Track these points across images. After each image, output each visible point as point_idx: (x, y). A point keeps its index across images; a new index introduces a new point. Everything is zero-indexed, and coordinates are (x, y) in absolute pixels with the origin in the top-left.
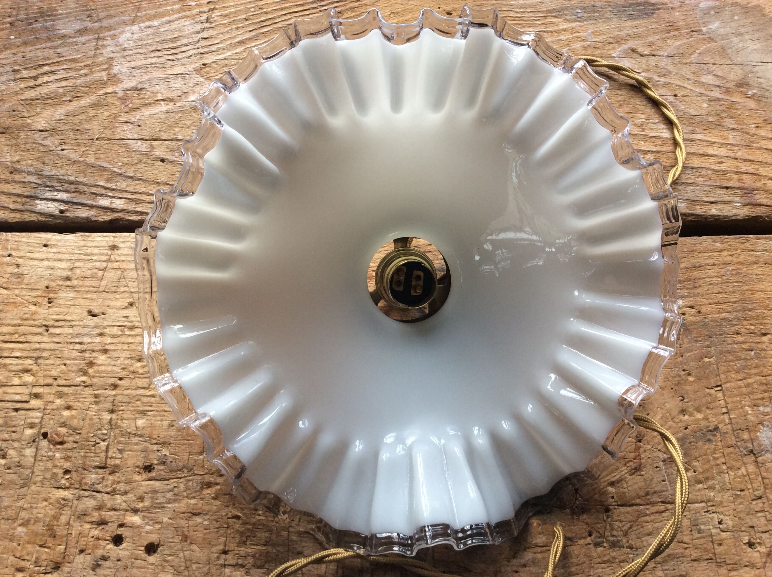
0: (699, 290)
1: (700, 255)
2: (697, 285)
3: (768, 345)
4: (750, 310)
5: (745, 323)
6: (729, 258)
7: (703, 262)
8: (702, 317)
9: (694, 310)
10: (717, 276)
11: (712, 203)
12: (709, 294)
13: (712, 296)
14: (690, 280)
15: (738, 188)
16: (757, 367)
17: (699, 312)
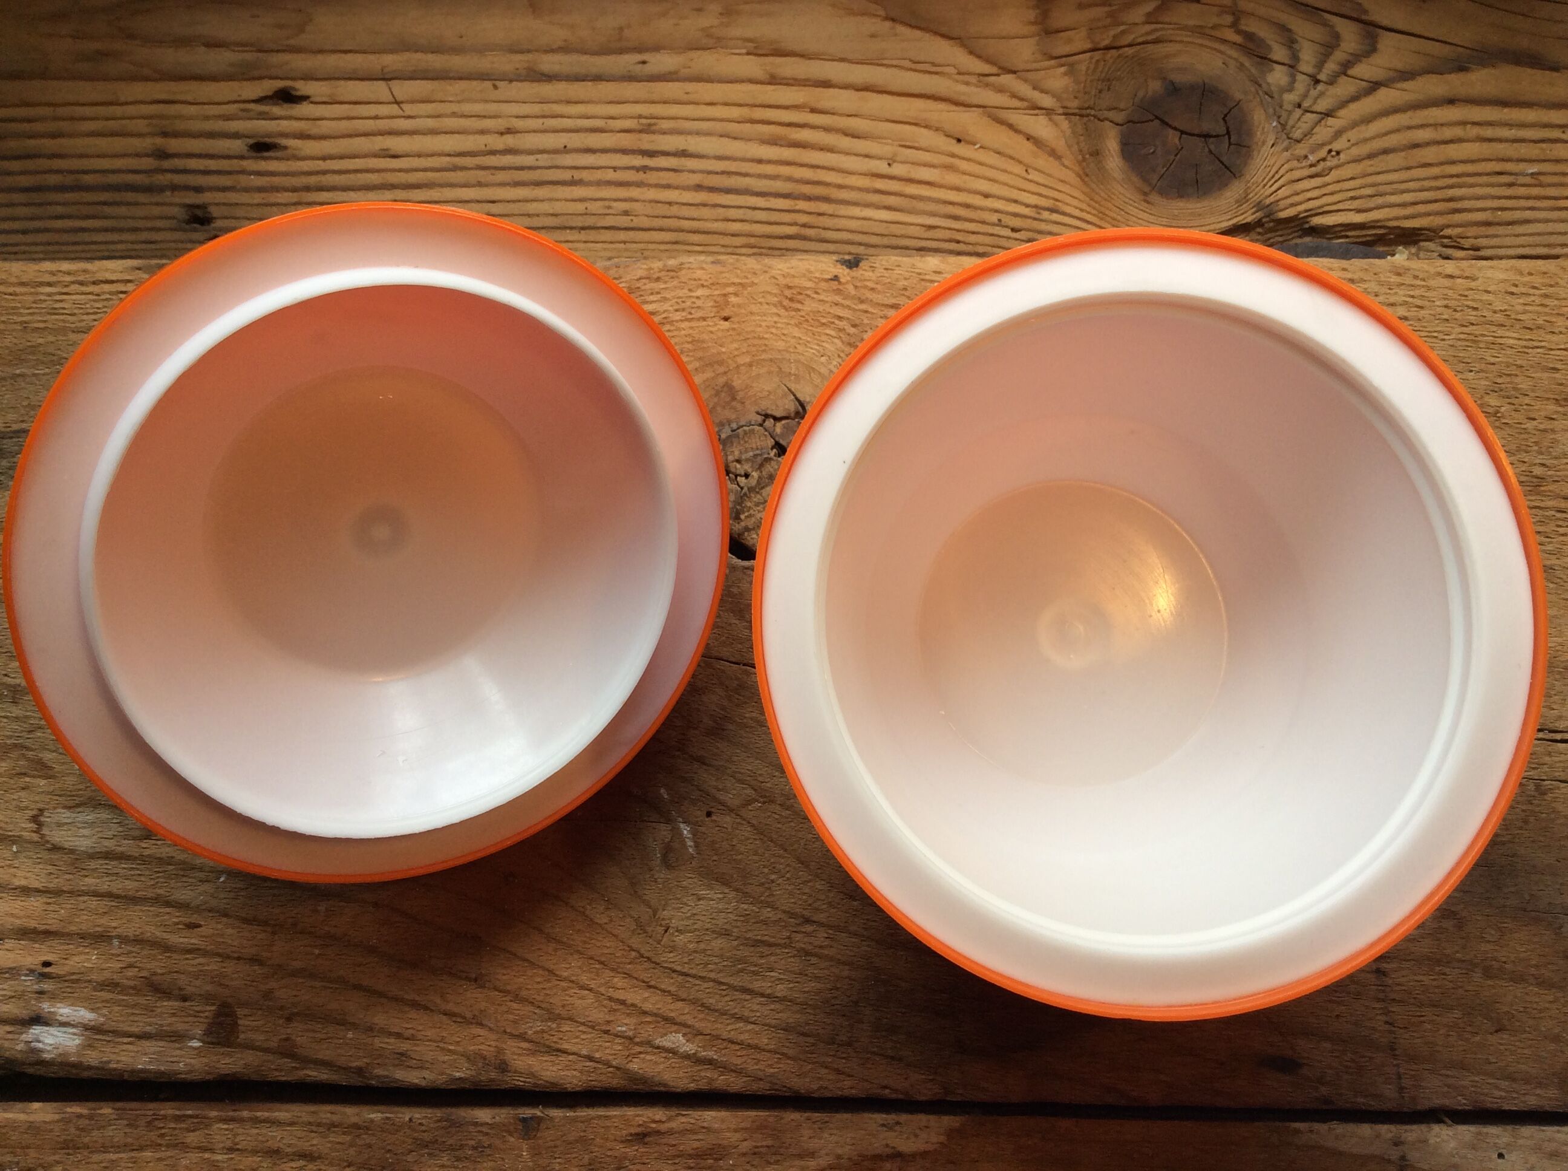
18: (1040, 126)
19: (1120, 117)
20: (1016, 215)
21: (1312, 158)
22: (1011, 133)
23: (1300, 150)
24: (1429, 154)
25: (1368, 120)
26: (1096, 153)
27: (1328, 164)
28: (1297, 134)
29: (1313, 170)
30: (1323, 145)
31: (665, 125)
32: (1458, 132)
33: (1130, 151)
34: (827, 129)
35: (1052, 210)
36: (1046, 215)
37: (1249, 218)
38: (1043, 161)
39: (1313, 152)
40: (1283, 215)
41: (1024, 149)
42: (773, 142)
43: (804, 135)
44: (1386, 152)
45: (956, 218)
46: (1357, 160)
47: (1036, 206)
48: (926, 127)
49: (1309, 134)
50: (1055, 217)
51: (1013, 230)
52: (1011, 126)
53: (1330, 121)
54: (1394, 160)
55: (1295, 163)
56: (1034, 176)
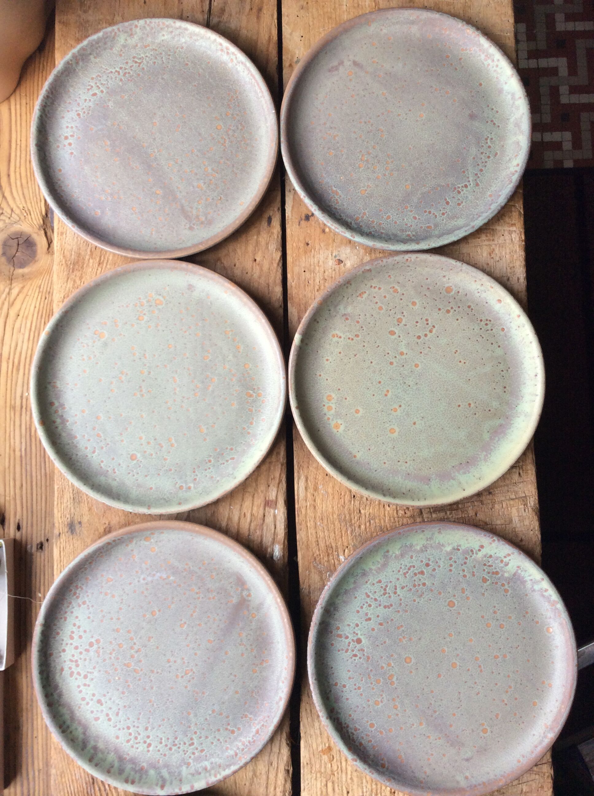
0: (334, 545)
1: (310, 539)
2: (330, 546)
3: (366, 511)
4: (345, 517)
5: (353, 522)
6: (312, 522)
7: (314, 540)
8: (350, 546)
9: (346, 551)
10: (324, 532)
11: (275, 528)
12: (336, 540)
13: (337, 538)
14: (327, 549)
15: (265, 509)
16: (380, 520)
17: (347, 547)
18: (15, 292)
19: (12, 269)
20: (41, 298)
21: (25, 214)
22: (17, 300)
23: (22, 218)
24: (24, 181)
25: (14, 198)
26: (23, 276)
27: (27, 210)
28: (18, 219)
29: (29, 214)
30: (21, 212)
31: (13, 402)
32: (18, 174)
33: (22, 265)
34: (15, 354)
35: (40, 288)
36: (41, 290)
37: (43, 232)
38: (25, 290)
39: (23, 214)
40: (42, 222)
41: (21, 296)
42: (18, 370)
43: (16, 361)
44: (23, 194)
45: (42, 316)
46: (26, 202)
47: (39, 292)
48: (14, 325)
49: (18, 215)
50: (42, 287)
51: (46, 299)
52: (15, 300)
53: (14, 209)
54: (26, 191)
55: (27, 219)
56: (29, 294)
